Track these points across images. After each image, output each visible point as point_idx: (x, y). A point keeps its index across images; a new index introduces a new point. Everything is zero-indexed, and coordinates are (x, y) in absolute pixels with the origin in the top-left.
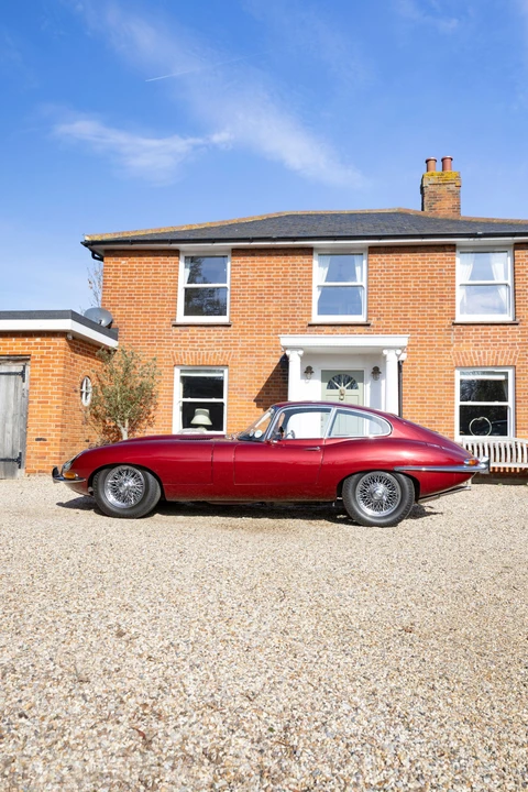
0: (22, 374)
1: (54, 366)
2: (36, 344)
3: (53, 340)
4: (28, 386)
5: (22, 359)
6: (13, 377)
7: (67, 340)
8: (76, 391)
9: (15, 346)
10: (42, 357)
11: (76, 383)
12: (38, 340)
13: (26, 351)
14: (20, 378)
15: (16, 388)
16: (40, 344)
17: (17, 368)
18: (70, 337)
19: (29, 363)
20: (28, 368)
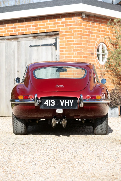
0: (55, 45)
1: (74, 38)
2: (62, 23)
3: (73, 19)
4: (59, 53)
5: (54, 34)
6: (49, 47)
7: (82, 18)
8: (92, 54)
9: (49, 25)
10: (66, 32)
11: (92, 48)
12: (63, 20)
13: (56, 28)
14: (54, 47)
15: (52, 54)
16: (65, 22)
17: (51, 40)
18: (84, 16)
19: (59, 36)
20: (58, 40)
